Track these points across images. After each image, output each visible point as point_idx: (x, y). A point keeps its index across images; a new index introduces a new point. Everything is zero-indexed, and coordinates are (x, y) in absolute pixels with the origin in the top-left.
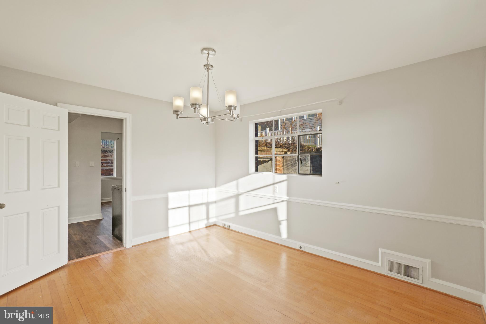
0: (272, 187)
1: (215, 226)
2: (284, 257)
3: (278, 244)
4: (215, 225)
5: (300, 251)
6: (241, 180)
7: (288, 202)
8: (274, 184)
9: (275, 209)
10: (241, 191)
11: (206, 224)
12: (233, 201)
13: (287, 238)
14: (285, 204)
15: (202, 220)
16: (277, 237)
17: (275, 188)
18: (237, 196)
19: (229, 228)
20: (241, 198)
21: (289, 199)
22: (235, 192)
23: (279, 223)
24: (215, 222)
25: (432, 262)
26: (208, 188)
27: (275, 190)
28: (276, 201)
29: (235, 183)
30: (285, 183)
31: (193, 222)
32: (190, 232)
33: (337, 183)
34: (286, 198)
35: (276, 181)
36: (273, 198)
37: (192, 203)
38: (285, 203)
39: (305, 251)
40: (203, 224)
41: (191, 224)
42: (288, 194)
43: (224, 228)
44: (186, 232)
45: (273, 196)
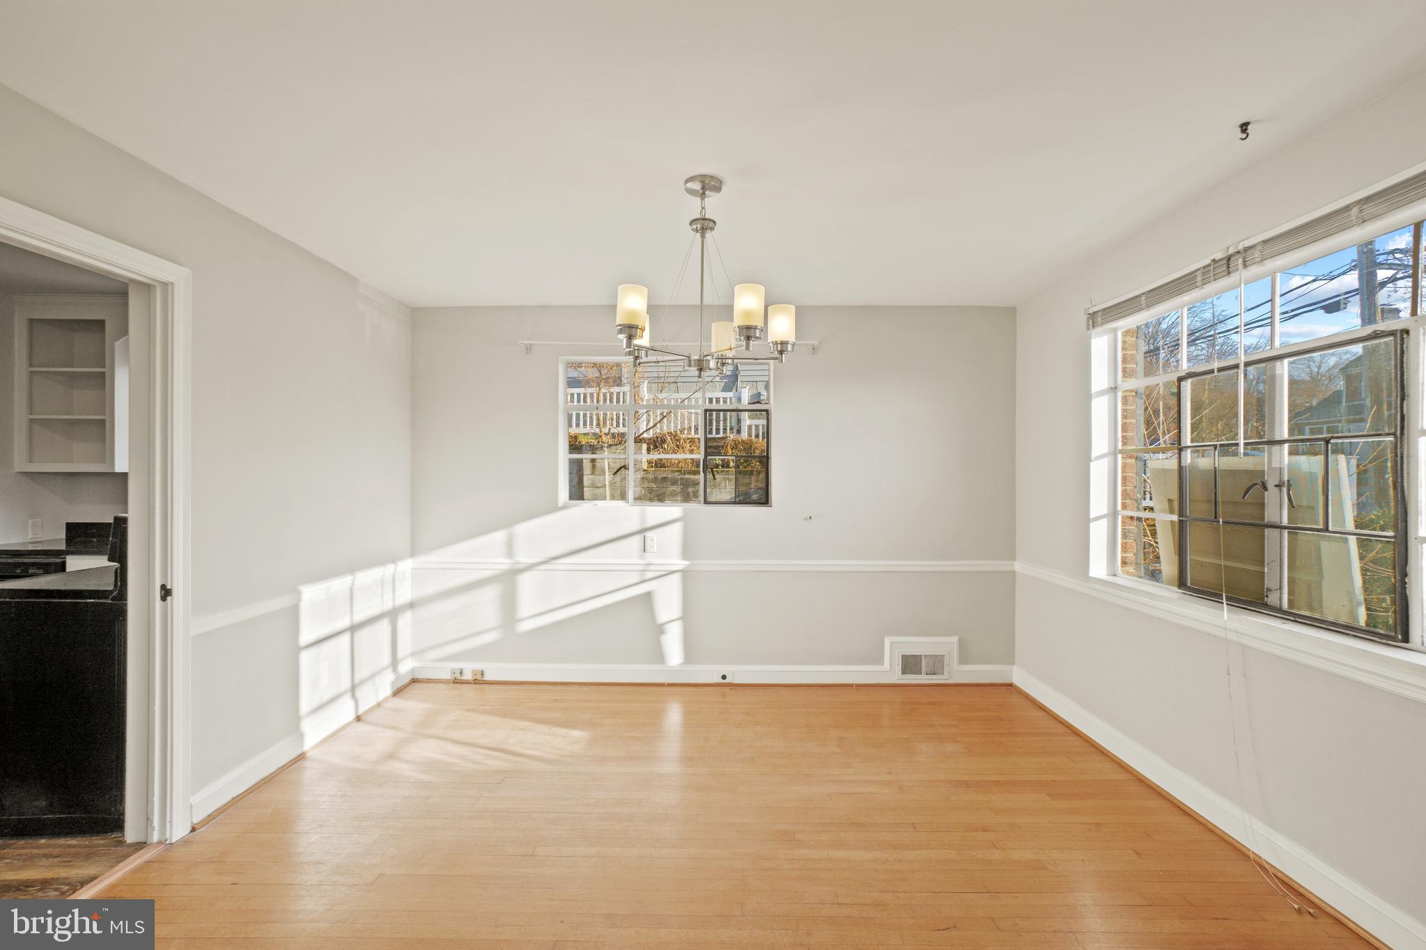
0: (637, 540)
1: (417, 685)
2: (674, 715)
3: (662, 685)
4: (414, 681)
5: (725, 686)
6: (521, 529)
7: (684, 573)
8: (643, 531)
9: (648, 596)
10: (524, 559)
11: (393, 684)
12: (491, 594)
13: (683, 664)
14: (675, 581)
15: (383, 669)
16: (659, 667)
17: (648, 541)
18: (509, 578)
19: (479, 681)
20: (526, 582)
21: (688, 565)
22: (502, 563)
23: (660, 629)
24: (413, 670)
25: (960, 641)
26: (394, 562)
27: (648, 547)
28: (649, 575)
29: (500, 536)
30: (677, 527)
31: (362, 682)
32: (358, 719)
33: (806, 519)
34: (682, 564)
35: (650, 524)
36: (641, 568)
37: (359, 617)
38: (676, 578)
39: (735, 682)
40: (384, 686)
41: (358, 694)
42: (685, 555)
43: (456, 682)
44: (349, 724)
45: (643, 562)
